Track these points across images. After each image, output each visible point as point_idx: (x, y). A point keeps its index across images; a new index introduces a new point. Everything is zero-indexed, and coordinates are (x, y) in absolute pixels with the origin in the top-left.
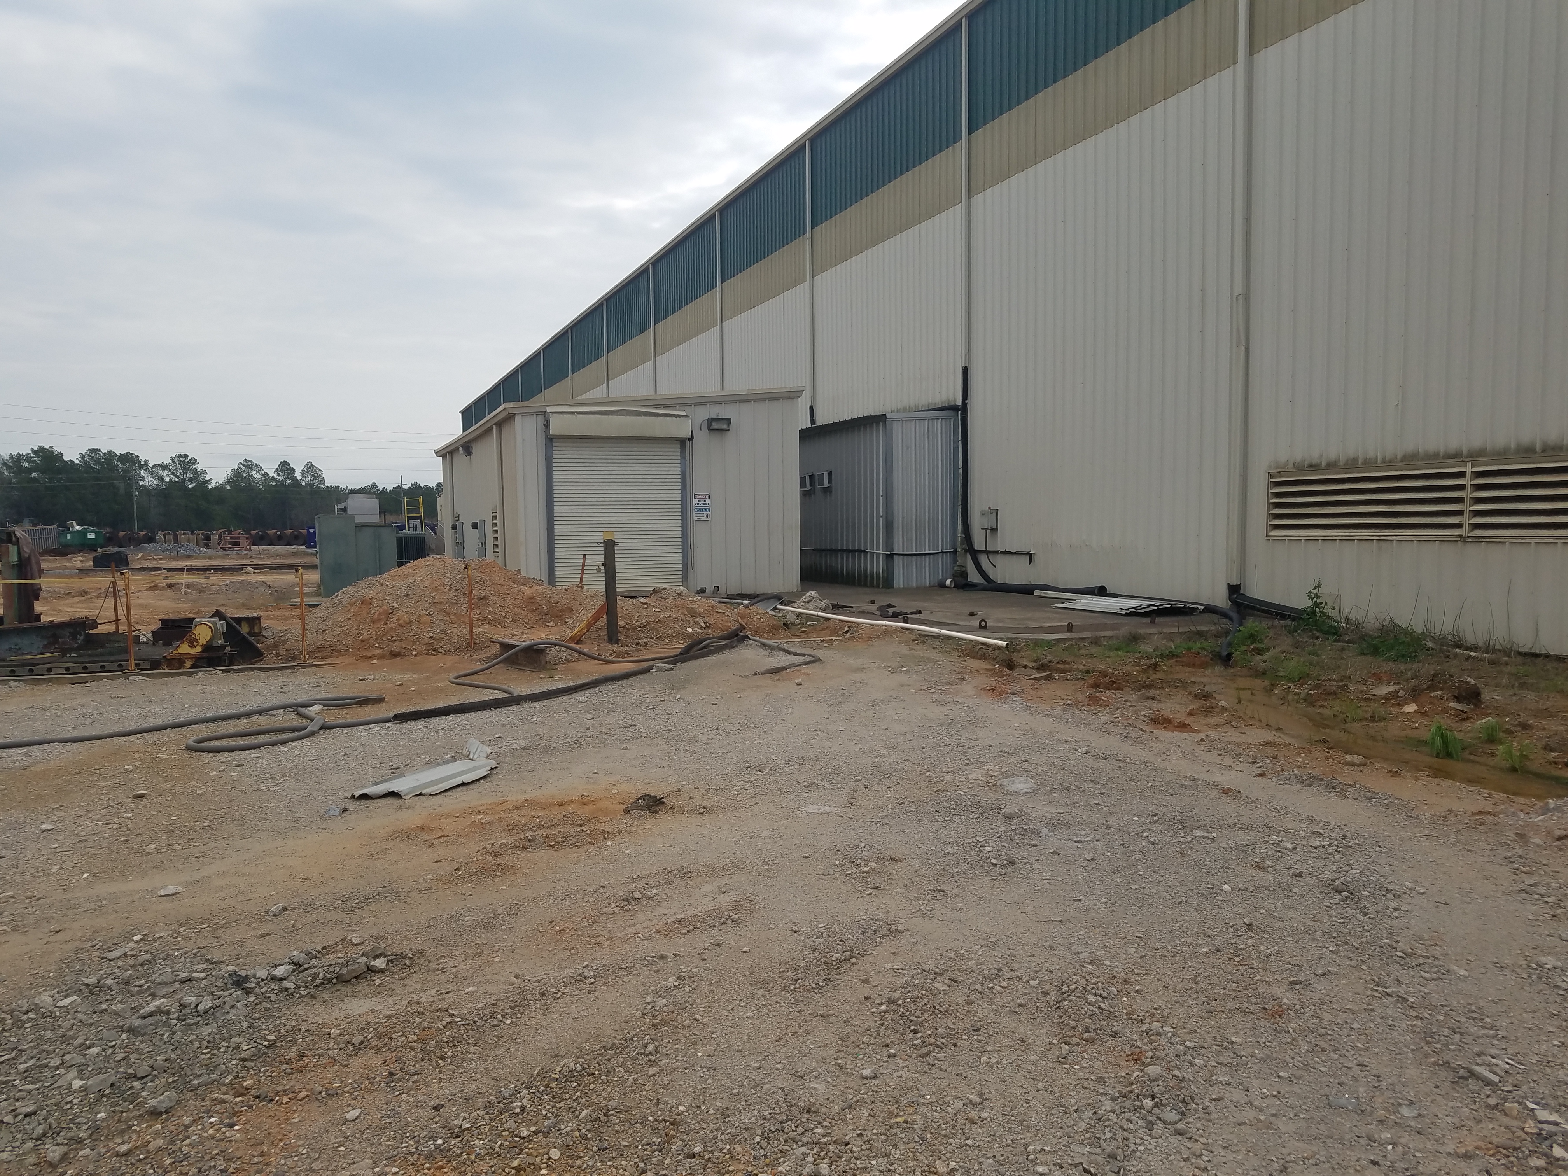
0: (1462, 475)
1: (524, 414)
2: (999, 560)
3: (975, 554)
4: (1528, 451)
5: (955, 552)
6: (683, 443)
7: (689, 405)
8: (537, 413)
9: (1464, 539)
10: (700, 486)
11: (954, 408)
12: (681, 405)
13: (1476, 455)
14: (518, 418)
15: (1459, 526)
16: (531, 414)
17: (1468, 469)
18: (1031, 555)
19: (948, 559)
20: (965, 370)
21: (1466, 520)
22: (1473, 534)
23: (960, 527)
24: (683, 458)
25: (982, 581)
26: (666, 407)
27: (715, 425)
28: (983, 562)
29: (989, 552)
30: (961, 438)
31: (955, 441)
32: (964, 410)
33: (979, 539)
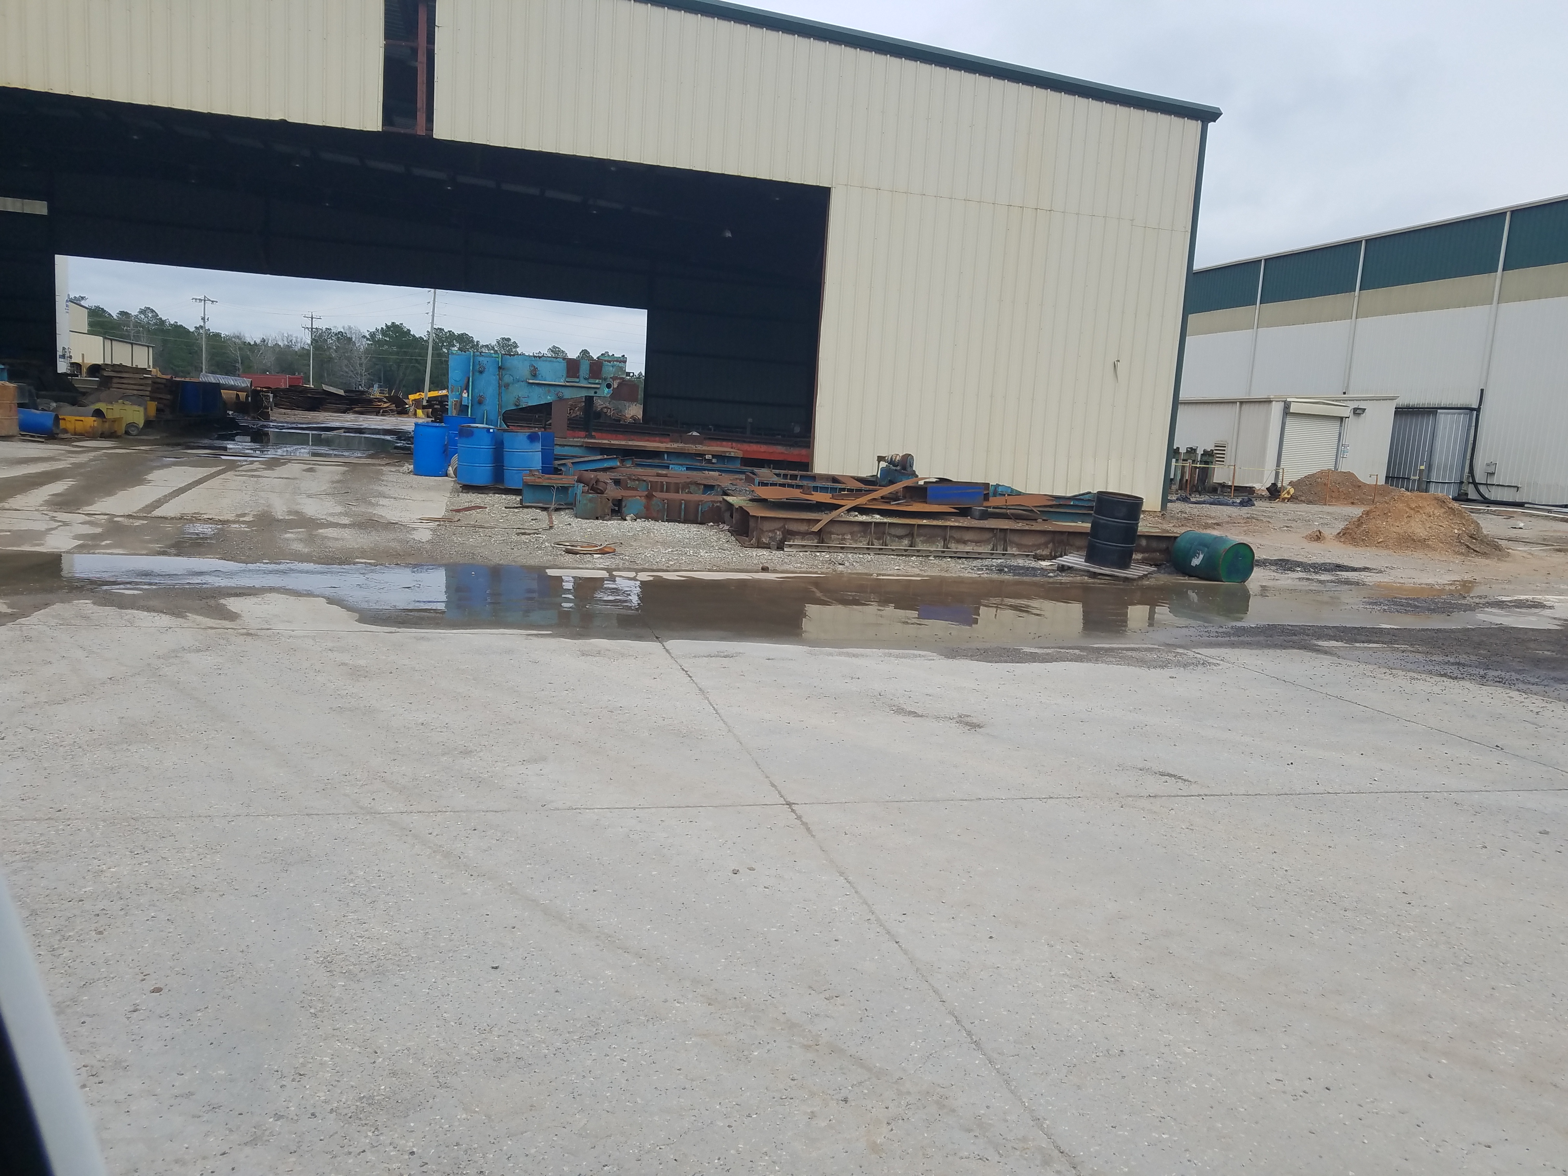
1: (1277, 401)
2: (1493, 489)
3: (1476, 485)
5: (1462, 483)
6: (1341, 419)
7: (1346, 400)
8: (1282, 401)
10: (1346, 440)
11: (1472, 409)
12: (1343, 400)
14: (1274, 402)
16: (1279, 401)
18: (1518, 487)
19: (1457, 486)
20: (1482, 390)
23: (1467, 470)
24: (1341, 426)
25: (1482, 499)
26: (1337, 401)
27: (1358, 411)
28: (1482, 489)
29: (1486, 484)
30: (1474, 424)
31: (1470, 426)
32: (1478, 410)
33: (1479, 477)
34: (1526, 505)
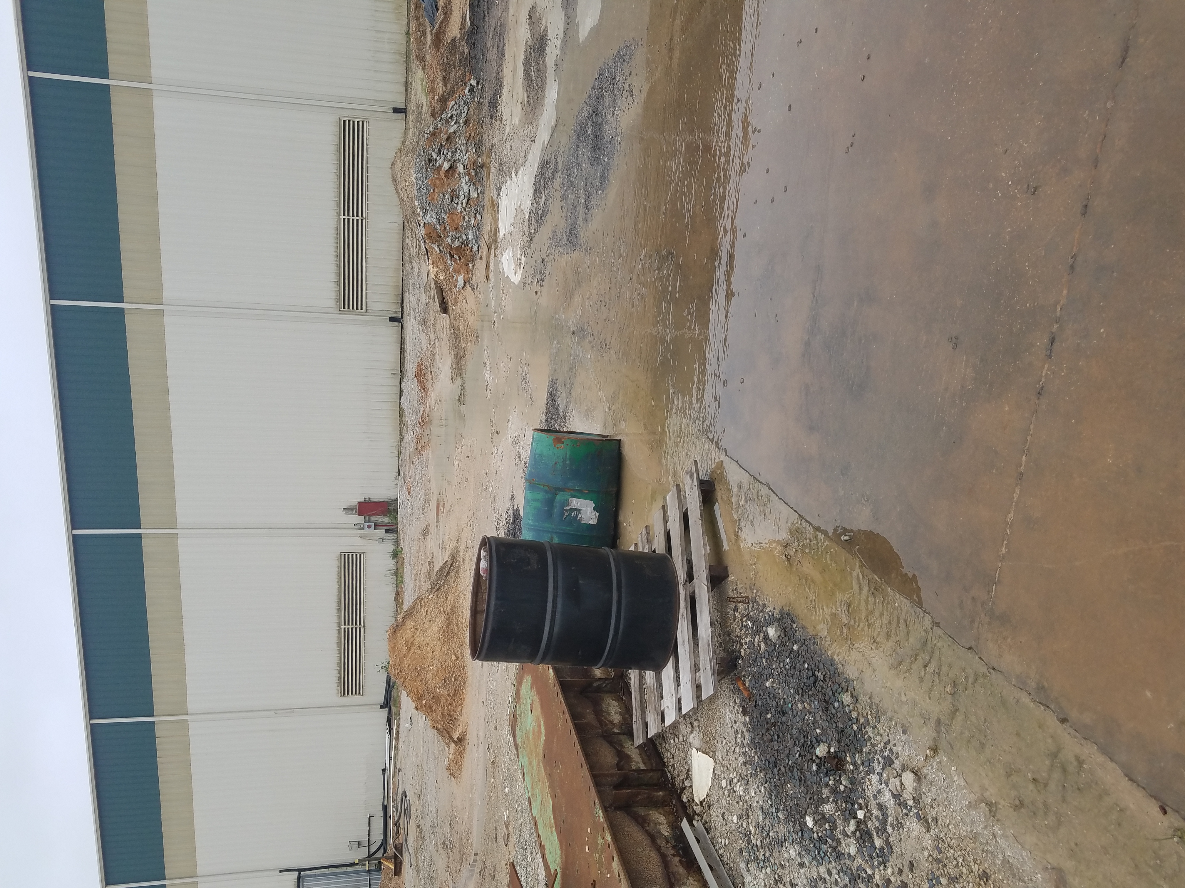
0: (345, 628)
2: (373, 839)
3: (370, 855)
4: (339, 610)
5: (369, 870)
9: (364, 627)
13: (339, 624)
15: (360, 628)
17: (343, 627)
18: (370, 817)
20: (281, 871)
21: (358, 626)
22: (362, 624)
23: (357, 868)
28: (373, 850)
29: (369, 846)
30: (313, 872)
31: (315, 875)
32: (300, 870)
33: (363, 853)
34: (385, 803)
